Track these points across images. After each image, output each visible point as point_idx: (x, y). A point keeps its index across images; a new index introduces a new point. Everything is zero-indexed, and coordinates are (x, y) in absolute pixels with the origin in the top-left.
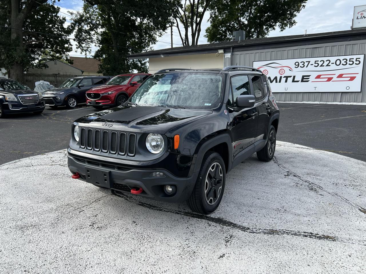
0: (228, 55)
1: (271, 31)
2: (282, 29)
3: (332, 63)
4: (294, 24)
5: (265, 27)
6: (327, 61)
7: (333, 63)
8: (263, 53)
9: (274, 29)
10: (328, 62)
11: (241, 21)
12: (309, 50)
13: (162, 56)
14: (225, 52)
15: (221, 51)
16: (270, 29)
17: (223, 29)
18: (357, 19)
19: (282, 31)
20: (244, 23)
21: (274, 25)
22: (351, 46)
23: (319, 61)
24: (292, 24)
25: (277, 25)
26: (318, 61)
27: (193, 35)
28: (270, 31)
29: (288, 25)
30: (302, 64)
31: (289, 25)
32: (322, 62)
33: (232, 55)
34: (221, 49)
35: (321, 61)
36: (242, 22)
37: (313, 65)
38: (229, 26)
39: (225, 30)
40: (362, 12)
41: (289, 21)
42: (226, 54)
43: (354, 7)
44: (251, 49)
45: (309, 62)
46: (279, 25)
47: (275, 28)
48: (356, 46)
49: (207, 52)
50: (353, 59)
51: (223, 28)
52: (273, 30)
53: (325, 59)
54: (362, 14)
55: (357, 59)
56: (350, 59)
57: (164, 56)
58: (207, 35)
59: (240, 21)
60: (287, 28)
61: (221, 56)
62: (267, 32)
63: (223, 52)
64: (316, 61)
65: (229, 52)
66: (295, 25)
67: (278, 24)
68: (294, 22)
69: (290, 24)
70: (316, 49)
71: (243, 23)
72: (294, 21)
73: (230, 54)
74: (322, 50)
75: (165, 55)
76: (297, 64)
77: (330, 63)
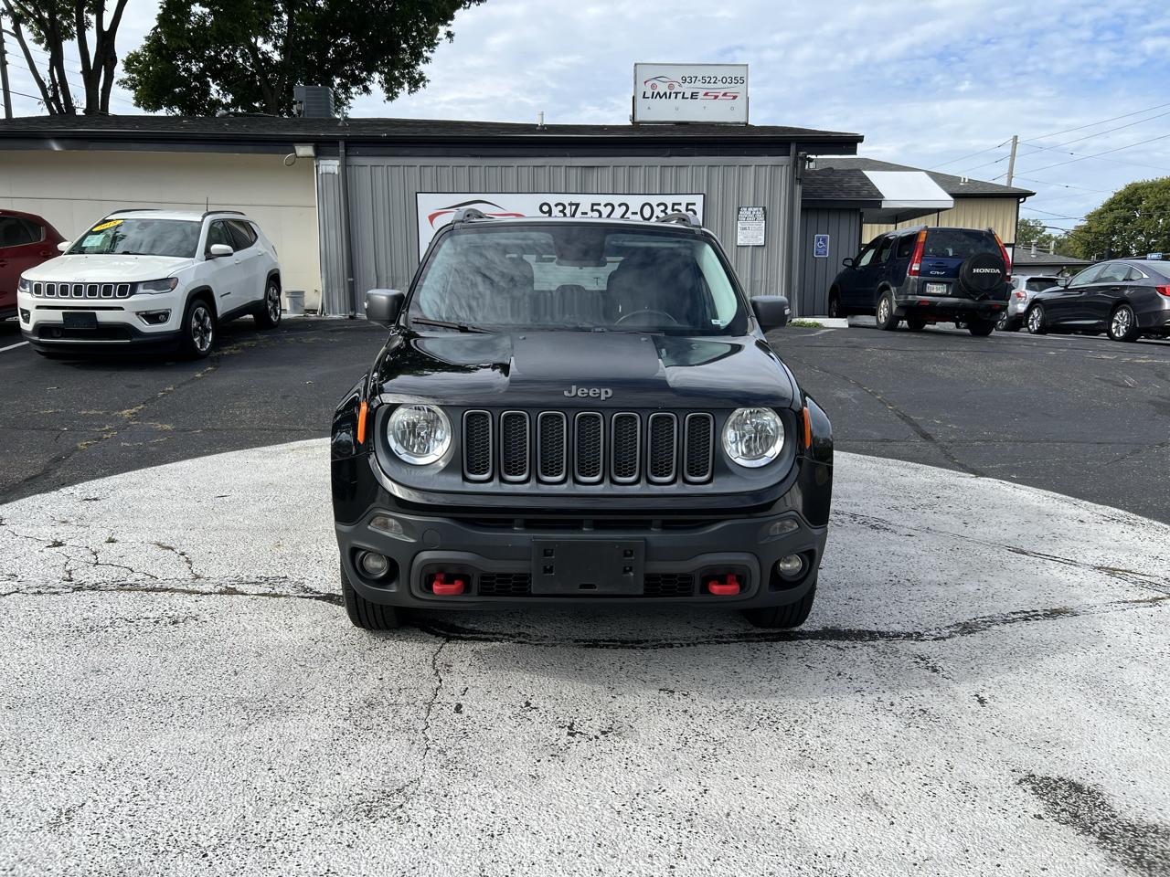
0: (331, 166)
1: (357, 97)
2: (391, 95)
3: (633, 213)
4: (421, 85)
5: (338, 81)
6: (620, 205)
7: (636, 213)
8: (447, 168)
9: (366, 90)
10: (624, 208)
11: (259, 49)
12: (573, 171)
13: (56, 147)
14: (319, 154)
15: (305, 151)
16: (354, 90)
17: (194, 69)
18: (644, 97)
19: (390, 99)
20: (270, 58)
21: (364, 80)
22: (674, 169)
23: (602, 205)
24: (416, 82)
25: (377, 80)
26: (599, 204)
27: (90, 76)
28: (353, 96)
29: (403, 83)
30: (560, 211)
31: (406, 85)
32: (610, 208)
33: (345, 167)
34: (304, 141)
35: (605, 206)
36: (263, 53)
37: (586, 213)
38: (216, 59)
39: (203, 71)
40: (655, 81)
41: (407, 73)
42: (322, 162)
43: (636, 65)
44: (407, 151)
45: (577, 205)
46: (379, 82)
47: (370, 88)
48: (684, 171)
49: (249, 148)
50: (680, 204)
51: (191, 62)
52: (364, 95)
53: (616, 200)
54: (653, 86)
55: (688, 204)
56: (674, 204)
57: (61, 146)
58: (130, 79)
59: (254, 49)
60: (403, 93)
61: (306, 165)
62: (346, 99)
63: (313, 155)
64: (593, 205)
65: (334, 155)
66: (424, 86)
67: (376, 76)
68: (422, 78)
69: (409, 83)
70: (591, 169)
71: (267, 60)
72: (421, 74)
73: (337, 162)
74: (607, 174)
75: (67, 142)
76: (545, 208)
77: (629, 212)
